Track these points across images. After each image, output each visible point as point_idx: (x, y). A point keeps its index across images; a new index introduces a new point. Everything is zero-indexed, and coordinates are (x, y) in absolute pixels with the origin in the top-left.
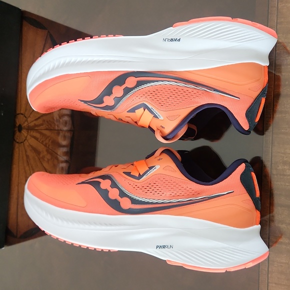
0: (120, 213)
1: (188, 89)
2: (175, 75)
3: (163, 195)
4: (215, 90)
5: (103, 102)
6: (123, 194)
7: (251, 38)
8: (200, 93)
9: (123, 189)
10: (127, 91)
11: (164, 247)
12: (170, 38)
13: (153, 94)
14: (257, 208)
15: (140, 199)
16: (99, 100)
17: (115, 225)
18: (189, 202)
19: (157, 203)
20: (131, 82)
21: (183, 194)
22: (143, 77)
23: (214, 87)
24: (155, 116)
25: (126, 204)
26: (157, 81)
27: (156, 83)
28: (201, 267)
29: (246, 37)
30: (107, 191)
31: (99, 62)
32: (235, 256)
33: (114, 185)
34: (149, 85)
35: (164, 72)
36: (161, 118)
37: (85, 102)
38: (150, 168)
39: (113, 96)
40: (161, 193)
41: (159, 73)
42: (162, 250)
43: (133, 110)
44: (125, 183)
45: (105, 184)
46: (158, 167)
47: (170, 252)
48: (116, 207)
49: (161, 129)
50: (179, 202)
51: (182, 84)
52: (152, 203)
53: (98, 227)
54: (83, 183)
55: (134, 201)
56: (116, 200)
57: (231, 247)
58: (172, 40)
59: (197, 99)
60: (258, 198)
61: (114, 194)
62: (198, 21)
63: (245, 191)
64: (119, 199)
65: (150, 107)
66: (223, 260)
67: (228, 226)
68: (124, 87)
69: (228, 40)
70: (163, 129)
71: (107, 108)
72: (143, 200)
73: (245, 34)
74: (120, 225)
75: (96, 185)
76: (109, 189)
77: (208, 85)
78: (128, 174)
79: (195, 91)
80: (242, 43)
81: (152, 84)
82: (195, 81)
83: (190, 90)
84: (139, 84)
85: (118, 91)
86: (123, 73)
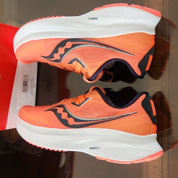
0: (68, 128)
1: (102, 49)
2: (94, 41)
3: (93, 115)
4: (119, 50)
5: (53, 57)
6: (69, 116)
7: (141, 17)
8: (109, 51)
9: (70, 113)
10: (67, 50)
11: (94, 148)
12: (92, 17)
13: (81, 52)
14: (154, 123)
15: (80, 119)
16: (51, 56)
17: (65, 135)
18: (109, 119)
19: (90, 121)
20: (69, 45)
21: (105, 115)
22: (76, 42)
23: (118, 48)
24: (83, 66)
25: (71, 122)
26: (84, 44)
27: (83, 46)
28: (116, 160)
29: (137, 16)
30: (60, 114)
31: (51, 32)
32: (138, 153)
33: (65, 111)
34: (79, 46)
35: (89, 39)
36: (86, 67)
37: (44, 57)
38: (86, 99)
39: (59, 54)
40: (92, 114)
41: (85, 39)
42: (93, 150)
43: (71, 62)
44: (71, 109)
45: (60, 110)
46: (90, 98)
47: (97, 151)
48: (65, 124)
49: (86, 74)
50: (103, 119)
51: (98, 46)
52: (87, 121)
53: (55, 136)
54: (48, 110)
55: (76, 120)
56: (65, 119)
57: (135, 147)
58: (93, 19)
59: (107, 56)
60: (154, 116)
61: (64, 116)
62: (108, 6)
63: (145, 112)
64: (67, 119)
65: (80, 60)
66: (130, 156)
67: (133, 134)
68: (65, 48)
69: (126, 18)
70: (87, 74)
71: (56, 61)
72: (81, 119)
73: (137, 14)
74: (68, 135)
75: (55, 111)
76: (62, 113)
77: (114, 47)
78: (74, 104)
79: (106, 51)
80: (135, 20)
81: (81, 46)
82: (106, 44)
83: (103, 50)
84: (73, 46)
85: (61, 51)
86: (64, 39)
